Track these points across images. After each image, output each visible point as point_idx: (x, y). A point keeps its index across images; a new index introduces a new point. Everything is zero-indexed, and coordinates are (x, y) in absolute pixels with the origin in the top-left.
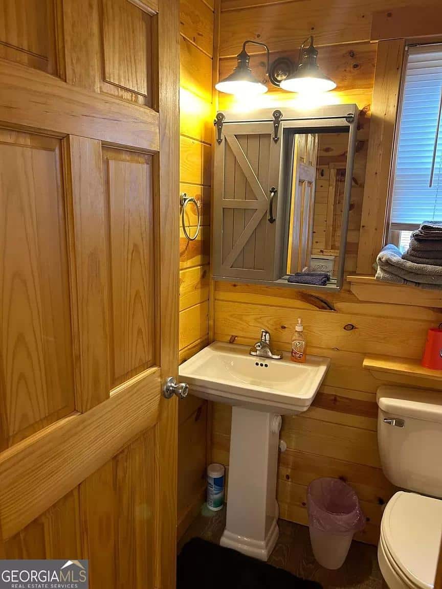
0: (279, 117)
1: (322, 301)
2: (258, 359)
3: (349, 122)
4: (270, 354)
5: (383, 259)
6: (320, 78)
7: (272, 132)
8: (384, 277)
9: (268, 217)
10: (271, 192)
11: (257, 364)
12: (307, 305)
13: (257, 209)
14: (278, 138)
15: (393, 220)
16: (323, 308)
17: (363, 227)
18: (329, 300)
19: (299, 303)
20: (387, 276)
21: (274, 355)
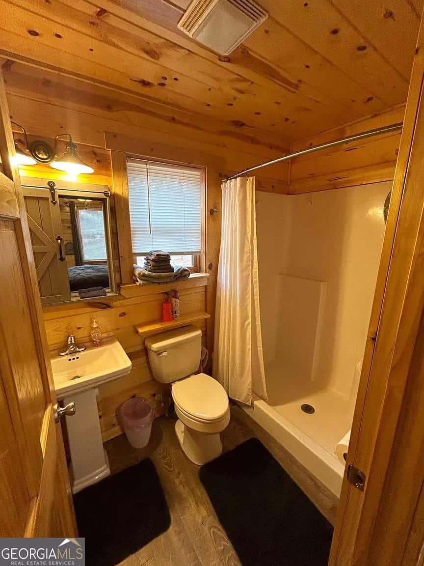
0: (53, 186)
1: (103, 304)
2: (70, 356)
3: (106, 196)
4: (78, 349)
5: (142, 274)
6: (77, 163)
7: (50, 196)
8: (143, 283)
9: (58, 257)
10: (58, 239)
11: (70, 360)
12: (95, 309)
13: (46, 253)
14: (56, 202)
15: (134, 251)
16: (105, 308)
17: (121, 257)
18: (108, 303)
19: (89, 309)
20: (144, 282)
21: (80, 348)
